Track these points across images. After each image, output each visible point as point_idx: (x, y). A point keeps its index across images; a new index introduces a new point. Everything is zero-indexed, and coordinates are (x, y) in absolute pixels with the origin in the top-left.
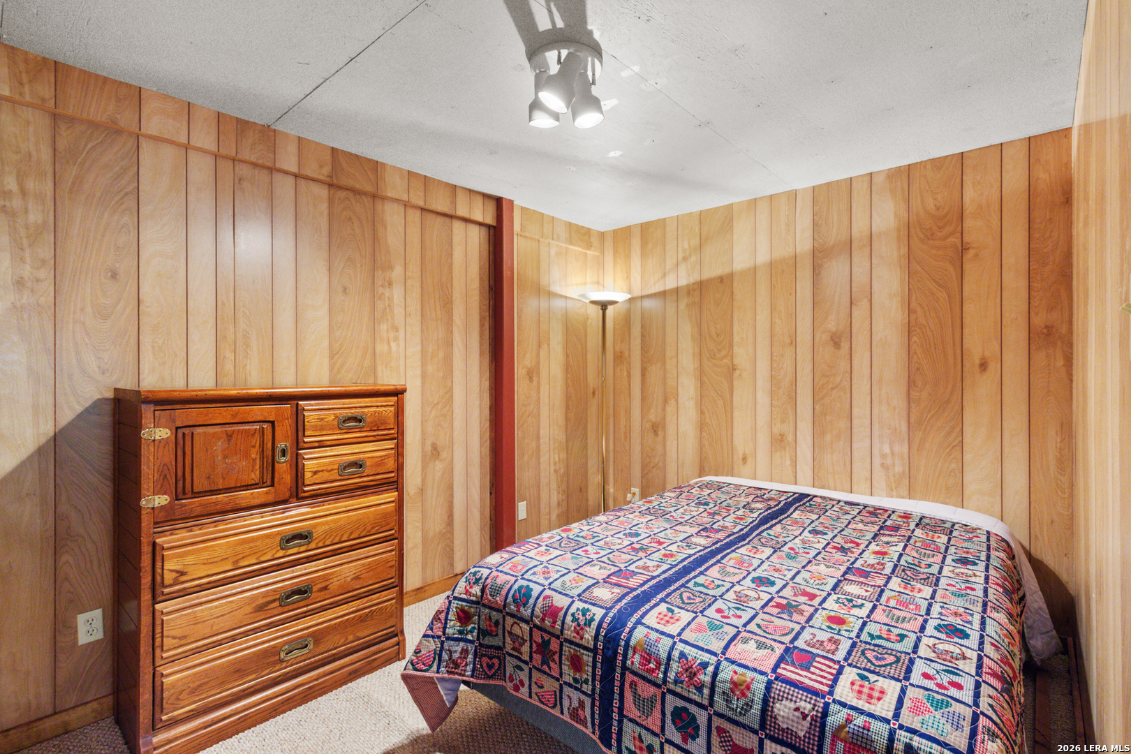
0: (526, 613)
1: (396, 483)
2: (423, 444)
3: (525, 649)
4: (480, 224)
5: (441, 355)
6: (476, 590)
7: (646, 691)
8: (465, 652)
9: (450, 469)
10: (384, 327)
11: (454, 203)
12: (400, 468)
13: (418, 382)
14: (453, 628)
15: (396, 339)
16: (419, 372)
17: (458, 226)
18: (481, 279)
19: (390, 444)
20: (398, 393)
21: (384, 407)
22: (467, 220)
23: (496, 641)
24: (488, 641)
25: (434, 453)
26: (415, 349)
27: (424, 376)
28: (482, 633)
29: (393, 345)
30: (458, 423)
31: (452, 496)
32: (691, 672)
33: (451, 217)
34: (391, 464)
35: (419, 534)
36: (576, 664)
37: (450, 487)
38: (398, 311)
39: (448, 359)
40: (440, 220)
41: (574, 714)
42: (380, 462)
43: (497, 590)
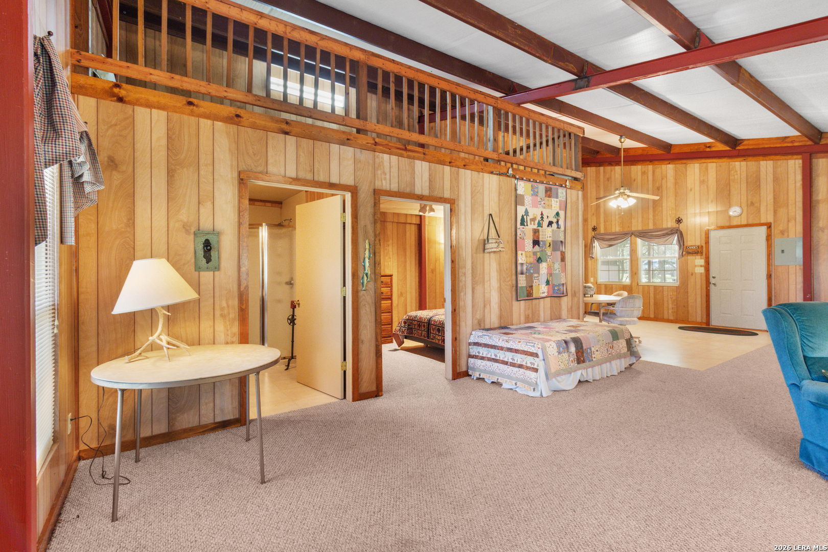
0: (416, 319)
1: (391, 299)
2: (398, 291)
3: (416, 326)
4: (415, 224)
5: (403, 265)
6: (408, 317)
7: (434, 327)
8: (405, 330)
9: (406, 300)
10: (387, 258)
11: (406, 219)
12: (392, 295)
13: (396, 274)
14: (403, 325)
15: (390, 261)
16: (396, 270)
17: (408, 226)
18: (415, 241)
19: (389, 289)
20: (391, 276)
21: (387, 279)
22: (410, 224)
23: (411, 327)
24: (410, 327)
25: (401, 294)
26: (395, 264)
27: (398, 272)
28: (408, 325)
29: (389, 263)
30: (408, 286)
31: (406, 308)
32: (440, 322)
33: (406, 223)
34: (389, 294)
35: (397, 318)
36: (424, 326)
37: (406, 305)
38: (391, 253)
39: (405, 266)
40: (402, 225)
41: (424, 337)
42: (387, 293)
43: (411, 316)
